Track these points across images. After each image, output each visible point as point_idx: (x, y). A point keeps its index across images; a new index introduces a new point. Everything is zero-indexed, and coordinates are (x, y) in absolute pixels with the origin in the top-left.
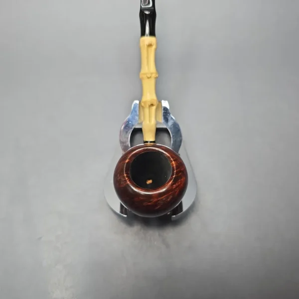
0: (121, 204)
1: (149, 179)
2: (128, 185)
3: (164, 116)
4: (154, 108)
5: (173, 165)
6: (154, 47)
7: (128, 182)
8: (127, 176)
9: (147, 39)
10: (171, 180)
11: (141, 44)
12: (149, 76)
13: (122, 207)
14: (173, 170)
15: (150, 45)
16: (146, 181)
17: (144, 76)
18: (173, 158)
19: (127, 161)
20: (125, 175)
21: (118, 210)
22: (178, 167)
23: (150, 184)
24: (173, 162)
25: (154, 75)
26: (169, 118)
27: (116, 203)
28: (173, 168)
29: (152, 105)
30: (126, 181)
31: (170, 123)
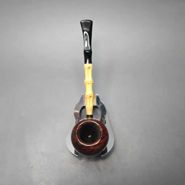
0: (75, 150)
1: (90, 135)
2: (78, 141)
3: (97, 101)
4: (92, 98)
5: (101, 130)
6: (91, 69)
7: (78, 140)
8: (78, 137)
9: (88, 65)
10: (100, 138)
11: (85, 67)
12: (89, 83)
13: (75, 151)
14: (101, 133)
15: (89, 68)
16: (88, 136)
17: (87, 83)
18: (101, 126)
19: (78, 128)
20: (77, 136)
21: (73, 153)
22: (103, 131)
23: (90, 138)
24: (101, 129)
25: (91, 82)
26: (100, 103)
27: (72, 149)
28: (101, 132)
29: (91, 97)
30: (77, 139)
31: (100, 105)
